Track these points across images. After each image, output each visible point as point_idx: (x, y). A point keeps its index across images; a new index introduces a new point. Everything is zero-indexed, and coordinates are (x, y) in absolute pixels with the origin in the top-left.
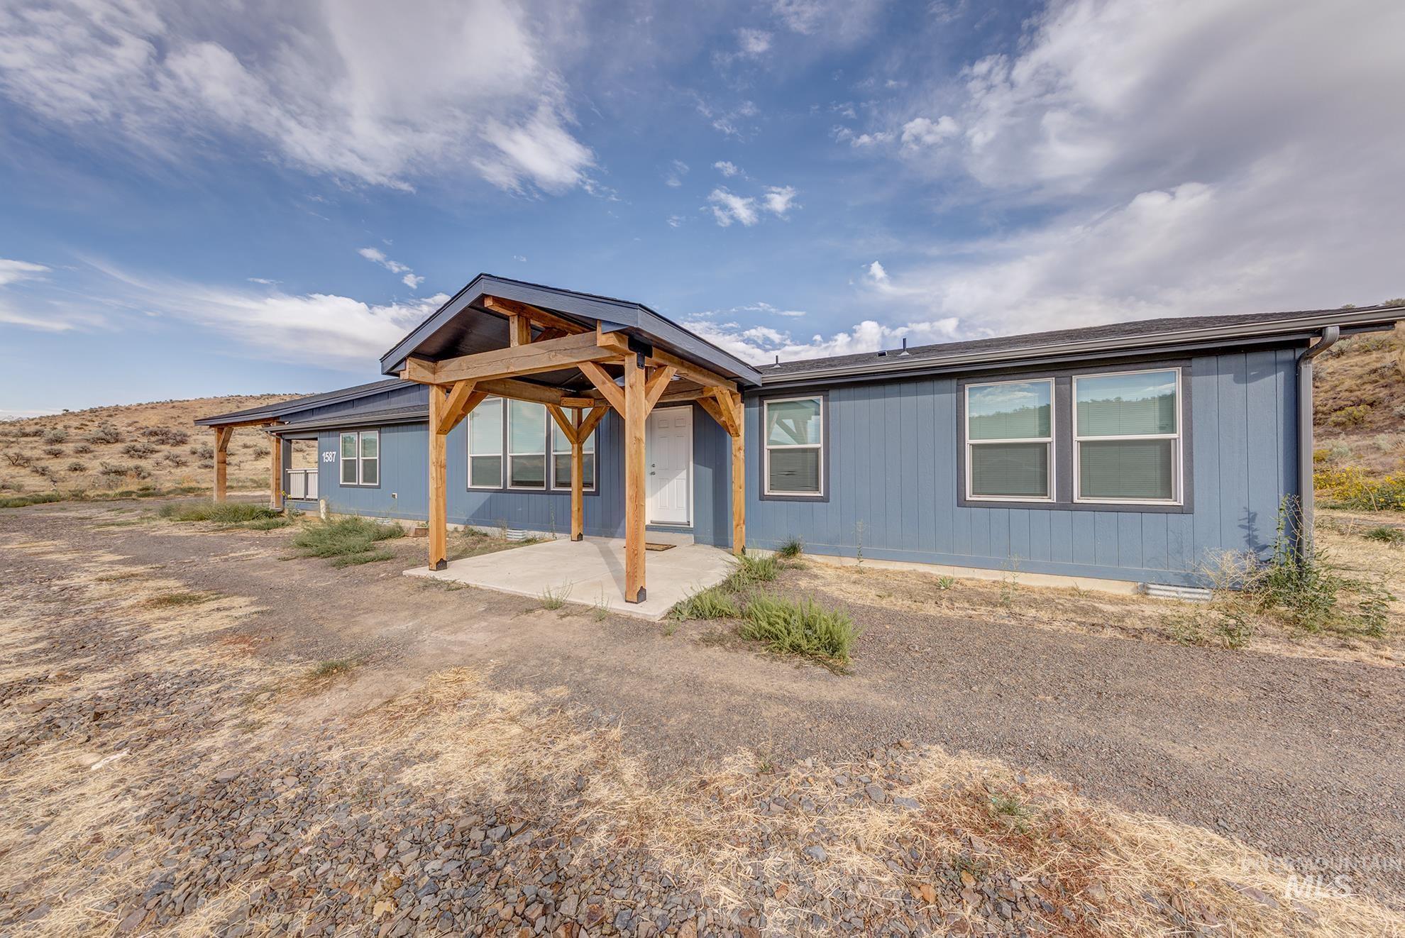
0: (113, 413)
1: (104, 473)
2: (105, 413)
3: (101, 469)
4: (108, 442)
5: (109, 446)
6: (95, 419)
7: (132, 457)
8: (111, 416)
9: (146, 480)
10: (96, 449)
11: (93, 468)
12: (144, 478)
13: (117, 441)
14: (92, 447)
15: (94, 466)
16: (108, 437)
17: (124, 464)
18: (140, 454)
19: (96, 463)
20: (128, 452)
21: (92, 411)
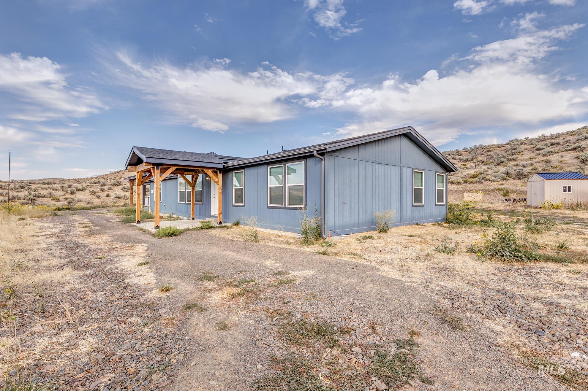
0: (124, 173)
1: (115, 198)
2: (122, 173)
3: (115, 196)
4: (118, 185)
5: (118, 187)
6: (119, 175)
7: (124, 191)
8: (123, 174)
9: (127, 201)
10: (114, 188)
11: (113, 196)
12: (126, 200)
13: (120, 185)
14: (113, 187)
15: (112, 194)
16: (117, 183)
17: (121, 194)
18: (126, 190)
19: (113, 194)
20: (123, 189)
21: (118, 172)
